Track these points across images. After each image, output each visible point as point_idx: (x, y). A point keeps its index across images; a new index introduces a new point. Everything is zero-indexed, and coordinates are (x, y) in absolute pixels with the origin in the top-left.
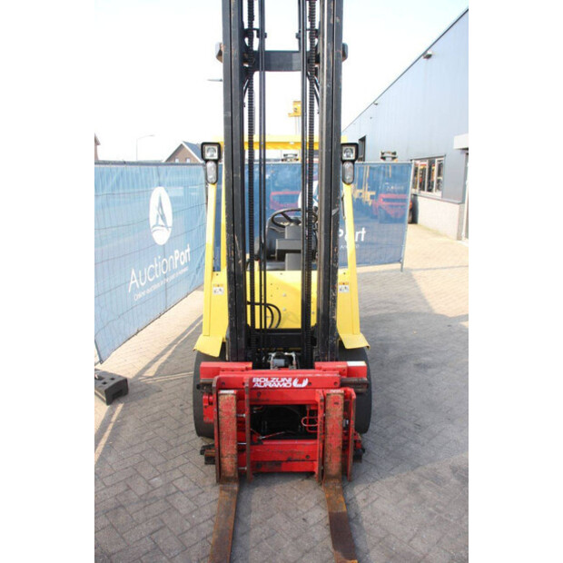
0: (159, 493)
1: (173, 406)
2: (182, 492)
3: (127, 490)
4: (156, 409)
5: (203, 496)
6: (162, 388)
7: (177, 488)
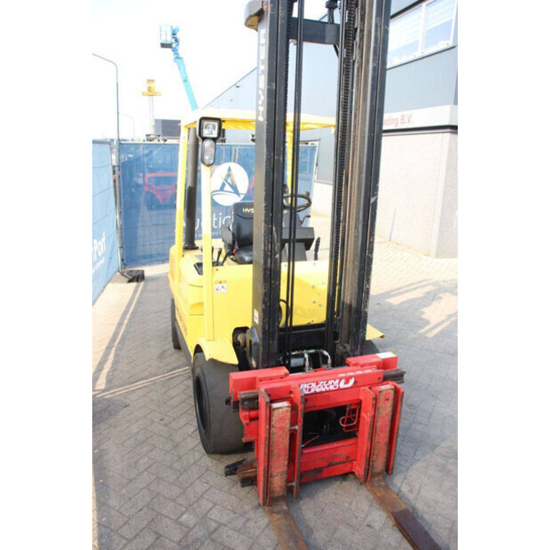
0: (199, 533)
1: (153, 422)
2: (226, 525)
3: (157, 539)
4: (134, 428)
5: (251, 524)
6: (128, 402)
7: (215, 521)
